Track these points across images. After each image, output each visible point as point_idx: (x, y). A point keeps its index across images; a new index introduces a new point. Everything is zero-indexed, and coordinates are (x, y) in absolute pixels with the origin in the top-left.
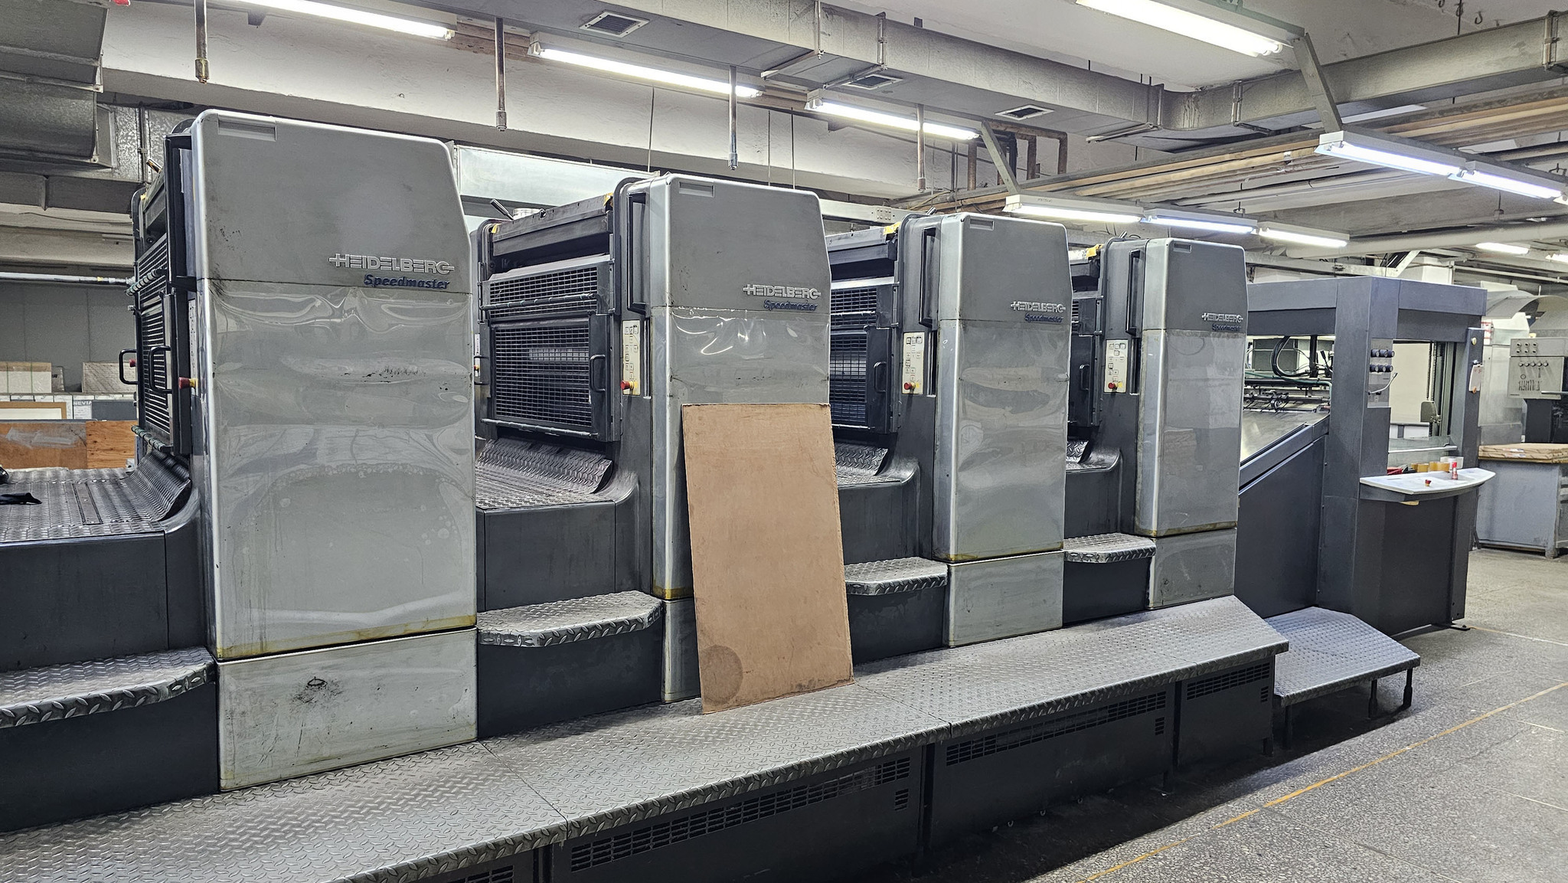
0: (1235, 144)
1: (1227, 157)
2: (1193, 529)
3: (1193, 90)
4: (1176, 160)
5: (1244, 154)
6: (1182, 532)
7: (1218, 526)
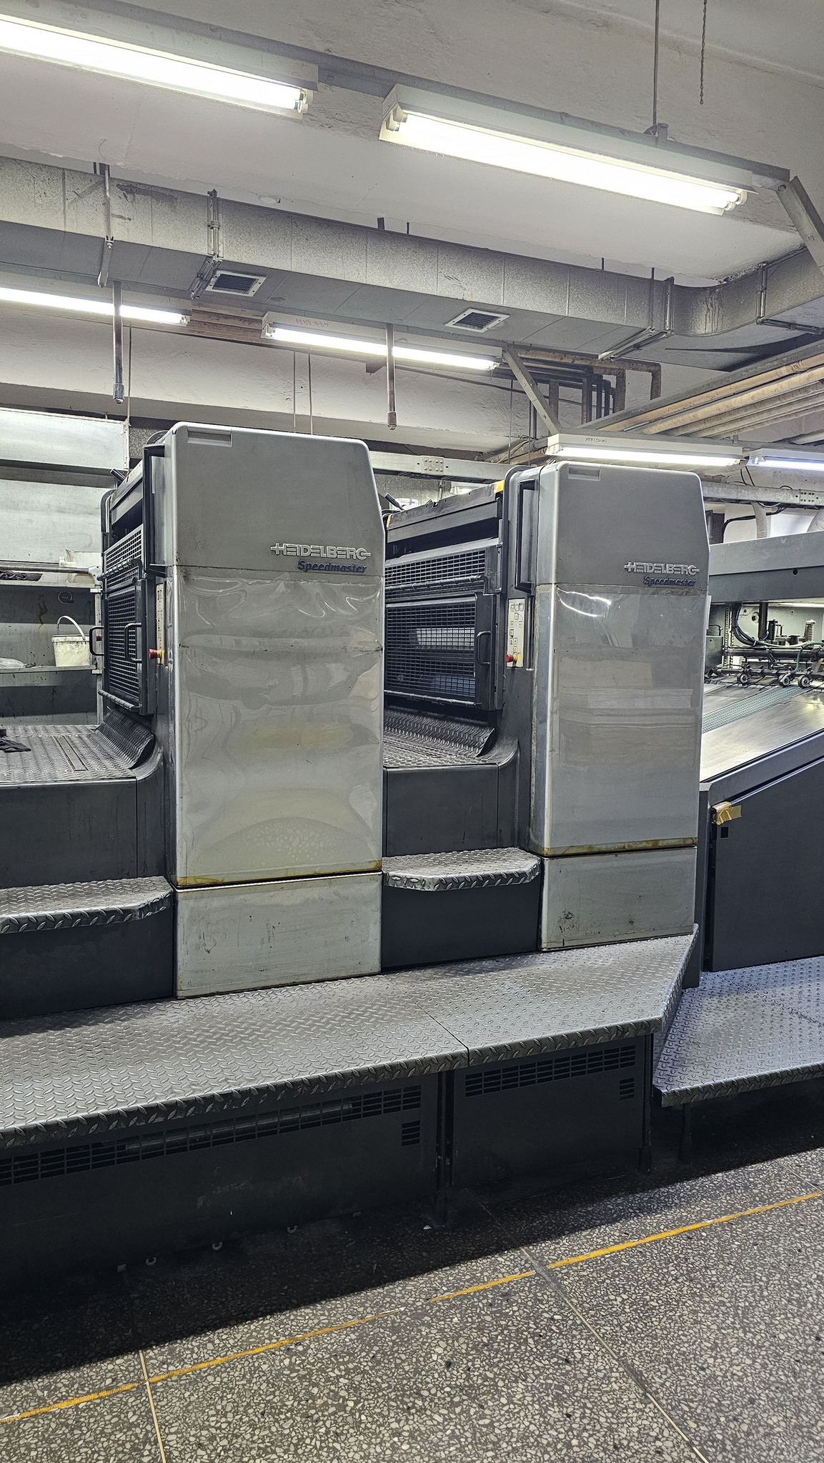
0: (787, 354)
1: (784, 371)
2: (617, 847)
3: (716, 283)
4: (731, 380)
5: (803, 365)
6: (595, 850)
7: (660, 844)
